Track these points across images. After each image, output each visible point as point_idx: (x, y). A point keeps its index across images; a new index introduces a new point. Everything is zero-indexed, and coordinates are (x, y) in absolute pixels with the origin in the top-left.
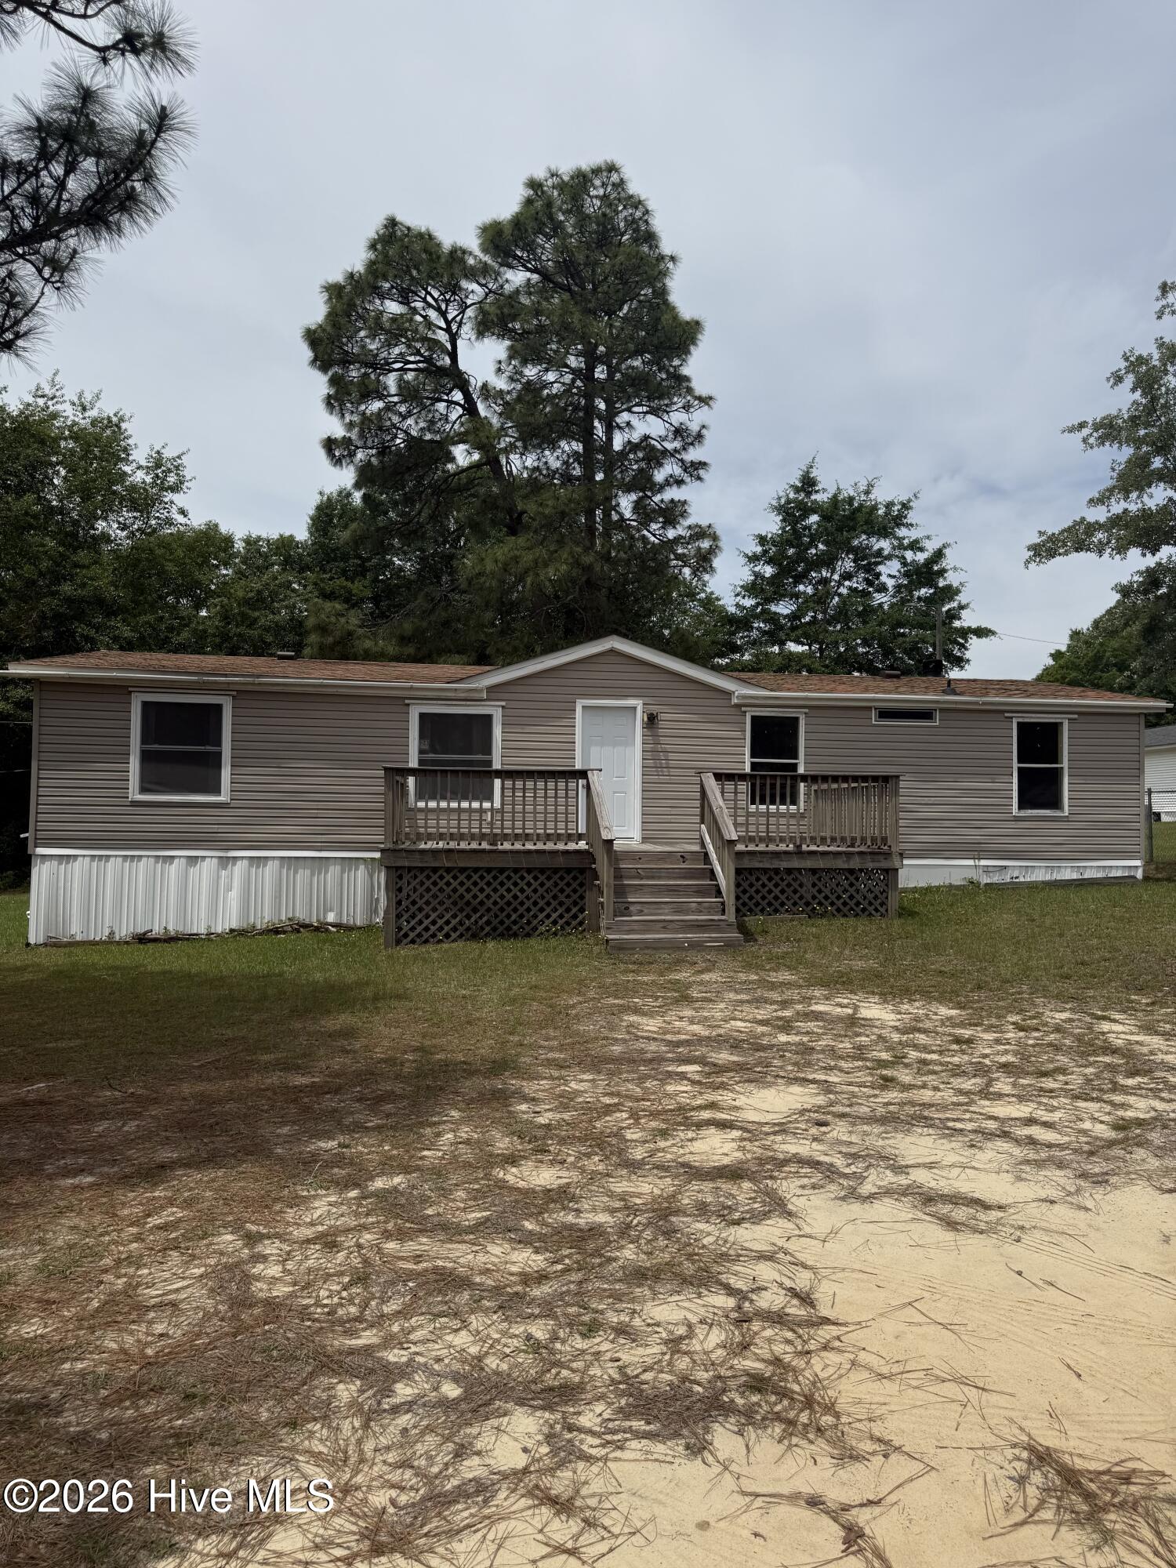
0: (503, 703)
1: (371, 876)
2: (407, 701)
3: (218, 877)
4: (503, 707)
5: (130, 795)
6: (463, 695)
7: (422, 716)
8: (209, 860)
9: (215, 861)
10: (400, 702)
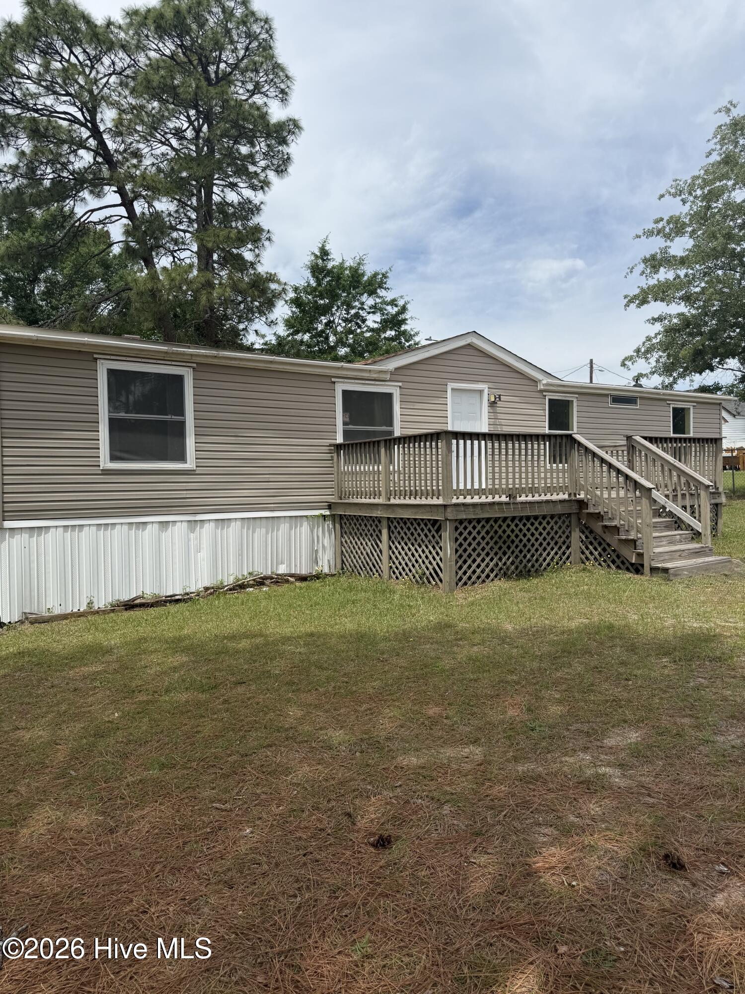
0: (400, 384)
1: (312, 531)
2: (333, 380)
3: (189, 540)
4: (400, 387)
5: (102, 464)
6: (375, 376)
7: (345, 393)
8: (179, 525)
9: (185, 525)
10: (329, 380)
